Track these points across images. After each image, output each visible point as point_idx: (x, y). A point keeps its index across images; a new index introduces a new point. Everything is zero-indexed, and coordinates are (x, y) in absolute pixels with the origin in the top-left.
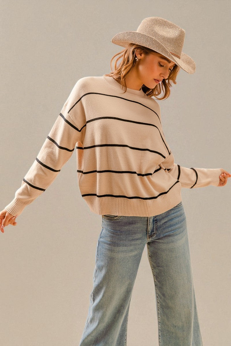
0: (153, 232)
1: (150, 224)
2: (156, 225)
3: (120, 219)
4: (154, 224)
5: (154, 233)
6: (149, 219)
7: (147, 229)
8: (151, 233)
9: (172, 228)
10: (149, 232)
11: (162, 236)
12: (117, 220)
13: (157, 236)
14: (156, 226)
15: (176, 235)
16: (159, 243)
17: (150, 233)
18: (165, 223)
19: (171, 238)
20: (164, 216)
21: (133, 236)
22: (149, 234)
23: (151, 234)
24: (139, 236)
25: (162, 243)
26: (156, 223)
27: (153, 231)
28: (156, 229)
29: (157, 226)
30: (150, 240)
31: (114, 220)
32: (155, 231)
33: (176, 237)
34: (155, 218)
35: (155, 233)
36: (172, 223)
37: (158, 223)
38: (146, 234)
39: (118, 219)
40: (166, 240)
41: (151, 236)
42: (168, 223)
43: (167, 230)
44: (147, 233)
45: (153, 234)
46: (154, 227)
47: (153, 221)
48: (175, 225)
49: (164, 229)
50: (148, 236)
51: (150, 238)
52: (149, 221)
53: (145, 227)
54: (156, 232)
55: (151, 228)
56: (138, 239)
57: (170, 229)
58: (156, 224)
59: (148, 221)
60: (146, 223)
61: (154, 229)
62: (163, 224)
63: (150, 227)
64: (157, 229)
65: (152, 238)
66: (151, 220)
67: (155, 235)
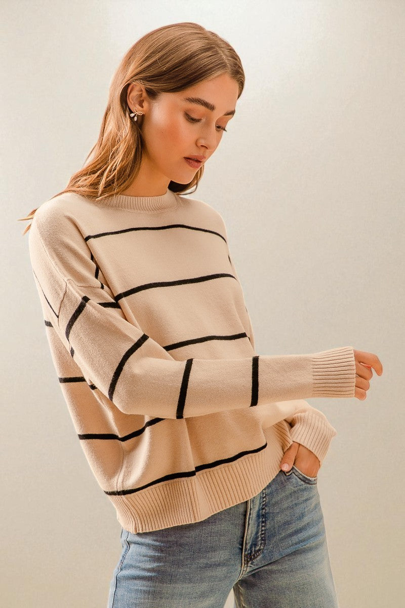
0: (255, 547)
1: (250, 521)
4: (259, 526)
5: (257, 548)
7: (243, 537)
8: (251, 548)
10: (246, 543)
13: (265, 558)
14: (263, 530)
17: (248, 547)
22: (245, 550)
23: (251, 551)
26: (263, 522)
27: (255, 545)
28: (262, 540)
32: (261, 544)
34: (263, 509)
35: (259, 550)
38: (238, 550)
41: (251, 559)
44: (242, 549)
46: (257, 533)
47: (258, 516)
50: (244, 556)
51: (248, 562)
52: (250, 514)
53: (238, 532)
54: (262, 548)
55: (252, 531)
58: (262, 526)
59: (245, 515)
60: (240, 522)
61: (258, 538)
63: (250, 532)
64: (265, 540)
65: (252, 564)
66: (254, 514)
67: (259, 555)
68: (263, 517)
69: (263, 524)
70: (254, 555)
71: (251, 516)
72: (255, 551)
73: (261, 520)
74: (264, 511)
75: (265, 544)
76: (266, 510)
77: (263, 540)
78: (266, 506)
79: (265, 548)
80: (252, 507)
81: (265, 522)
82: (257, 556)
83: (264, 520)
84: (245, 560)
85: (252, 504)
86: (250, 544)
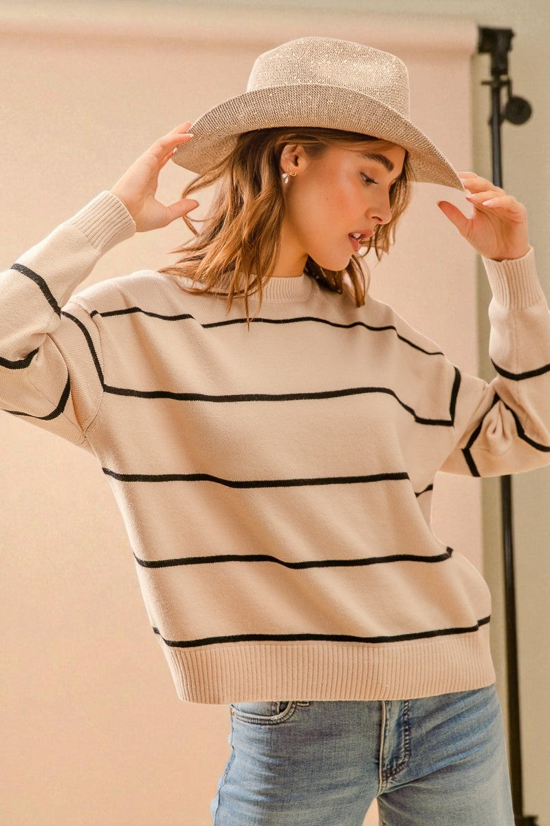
0: (397, 761)
1: (387, 734)
2: (407, 738)
3: (292, 722)
4: (400, 736)
5: (400, 761)
6: (387, 720)
7: (379, 751)
8: (391, 762)
9: (460, 744)
10: (383, 759)
11: (426, 771)
12: (280, 725)
13: (409, 772)
14: (406, 740)
15: (474, 765)
16: (419, 790)
17: (387, 762)
18: (434, 728)
19: (455, 777)
20: (434, 707)
21: (334, 773)
22: (383, 766)
23: (392, 767)
24: (351, 773)
25: (429, 791)
26: (406, 730)
27: (397, 758)
28: (406, 750)
29: (410, 739)
30: (389, 786)
31: (269, 724)
32: (405, 756)
33: (472, 773)
34: (404, 715)
35: (403, 763)
36: (457, 727)
37: (413, 730)
38: (373, 766)
39: (284, 722)
40: (438, 784)
41: (392, 774)
42: (446, 729)
43: (444, 752)
44: (378, 764)
45: (398, 766)
46: (399, 744)
47: (399, 725)
48: (467, 735)
49: (433, 748)
50: (383, 772)
51: (387, 778)
52: (386, 725)
53: (373, 746)
54: (406, 760)
55: (390, 747)
56: (348, 785)
57: (452, 748)
58: (406, 736)
59: (380, 725)
60: (375, 734)
61: (401, 749)
62: (428, 733)
63: (387, 745)
64: (410, 751)
65: (393, 779)
66: (392, 724)
67: (402, 769)
68: (405, 725)
69: (407, 733)
70: (396, 770)
71: (388, 728)
72: (397, 765)
73: (403, 728)
74: (406, 717)
75: (411, 755)
77: (408, 751)
78: (409, 711)
79: (411, 760)
80: (388, 717)
81: (409, 731)
82: (400, 770)
83: (407, 727)
84: (383, 776)
85: (388, 714)
86: (389, 758)
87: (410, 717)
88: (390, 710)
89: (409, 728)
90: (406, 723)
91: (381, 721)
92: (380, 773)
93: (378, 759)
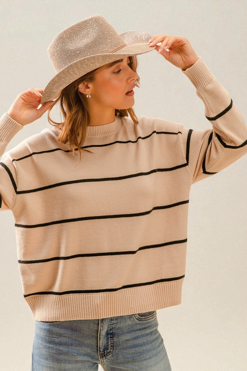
0: (107, 350)
1: (101, 337)
2: (112, 341)
4: (108, 339)
5: (109, 351)
6: (100, 330)
7: (98, 344)
8: (104, 350)
10: (100, 348)
17: (101, 350)
18: (126, 340)
22: (100, 351)
23: (105, 353)
26: (111, 337)
27: (107, 349)
28: (111, 346)
32: (111, 349)
34: (111, 330)
37: (115, 338)
38: (96, 350)
41: (105, 356)
44: (98, 350)
46: (108, 343)
47: (107, 334)
50: (100, 354)
51: (103, 357)
52: (100, 333)
54: (111, 351)
55: (102, 343)
58: (111, 340)
61: (109, 345)
62: (123, 342)
63: (101, 342)
64: (113, 347)
65: (105, 358)
66: (104, 333)
67: (110, 354)
68: (110, 334)
69: (112, 339)
70: (106, 354)
71: (101, 334)
72: (107, 352)
73: (109, 336)
74: (111, 331)
75: (114, 349)
76: (113, 331)
77: (112, 347)
78: (113, 329)
79: (114, 351)
80: (101, 329)
81: (113, 338)
82: (109, 355)
83: (112, 336)
84: (100, 356)
85: (101, 328)
86: (103, 348)
87: (113, 332)
88: (102, 326)
89: (113, 337)
90: (112, 334)
91: (98, 330)
92: (99, 354)
93: (98, 347)
